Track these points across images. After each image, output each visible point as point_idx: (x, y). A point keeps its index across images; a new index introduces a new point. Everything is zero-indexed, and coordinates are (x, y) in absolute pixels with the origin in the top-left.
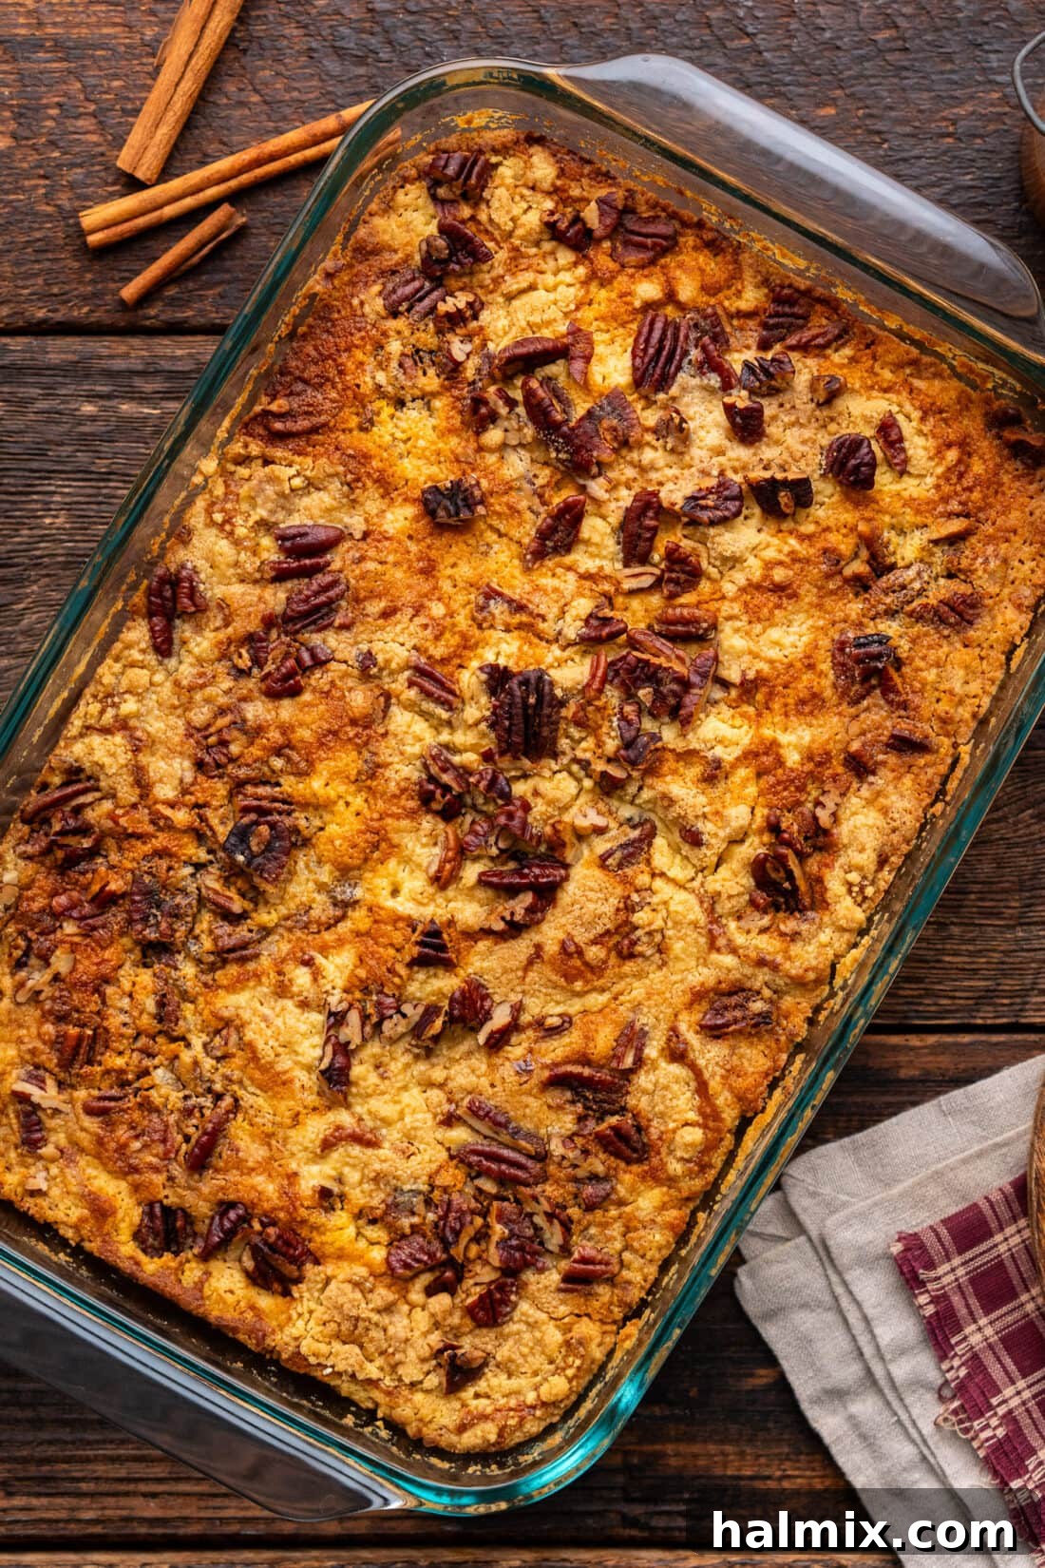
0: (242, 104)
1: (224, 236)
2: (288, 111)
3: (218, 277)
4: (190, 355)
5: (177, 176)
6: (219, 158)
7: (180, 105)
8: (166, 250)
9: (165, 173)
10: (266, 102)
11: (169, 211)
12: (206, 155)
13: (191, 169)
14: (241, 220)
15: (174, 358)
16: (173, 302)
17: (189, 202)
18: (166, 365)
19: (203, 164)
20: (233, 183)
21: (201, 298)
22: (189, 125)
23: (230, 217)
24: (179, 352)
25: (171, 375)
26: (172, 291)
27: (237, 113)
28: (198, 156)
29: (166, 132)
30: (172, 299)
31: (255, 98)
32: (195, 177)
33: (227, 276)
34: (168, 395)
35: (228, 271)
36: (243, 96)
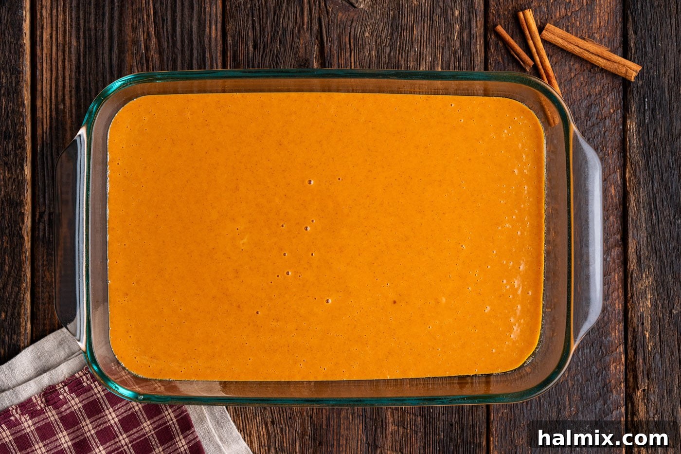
0: (570, 70)
1: (522, 63)
2: (568, 87)
3: (506, 61)
4: (477, 51)
5: (544, 46)
6: (550, 61)
7: (570, 47)
8: (516, 42)
9: (544, 41)
10: (571, 79)
11: (531, 42)
12: (551, 57)
13: (546, 51)
14: (528, 69)
15: (476, 45)
16: (497, 44)
17: (534, 50)
18: (473, 41)
19: (548, 55)
20: (540, 67)
21: (498, 55)
22: (562, 50)
23: (529, 65)
24: (478, 47)
25: (469, 44)
26: (501, 44)
27: (567, 68)
28: (551, 54)
29: (560, 42)
30: (498, 43)
31: (572, 75)
32: (543, 53)
33: (506, 65)
34: (462, 42)
35: (508, 64)
36: (573, 70)
